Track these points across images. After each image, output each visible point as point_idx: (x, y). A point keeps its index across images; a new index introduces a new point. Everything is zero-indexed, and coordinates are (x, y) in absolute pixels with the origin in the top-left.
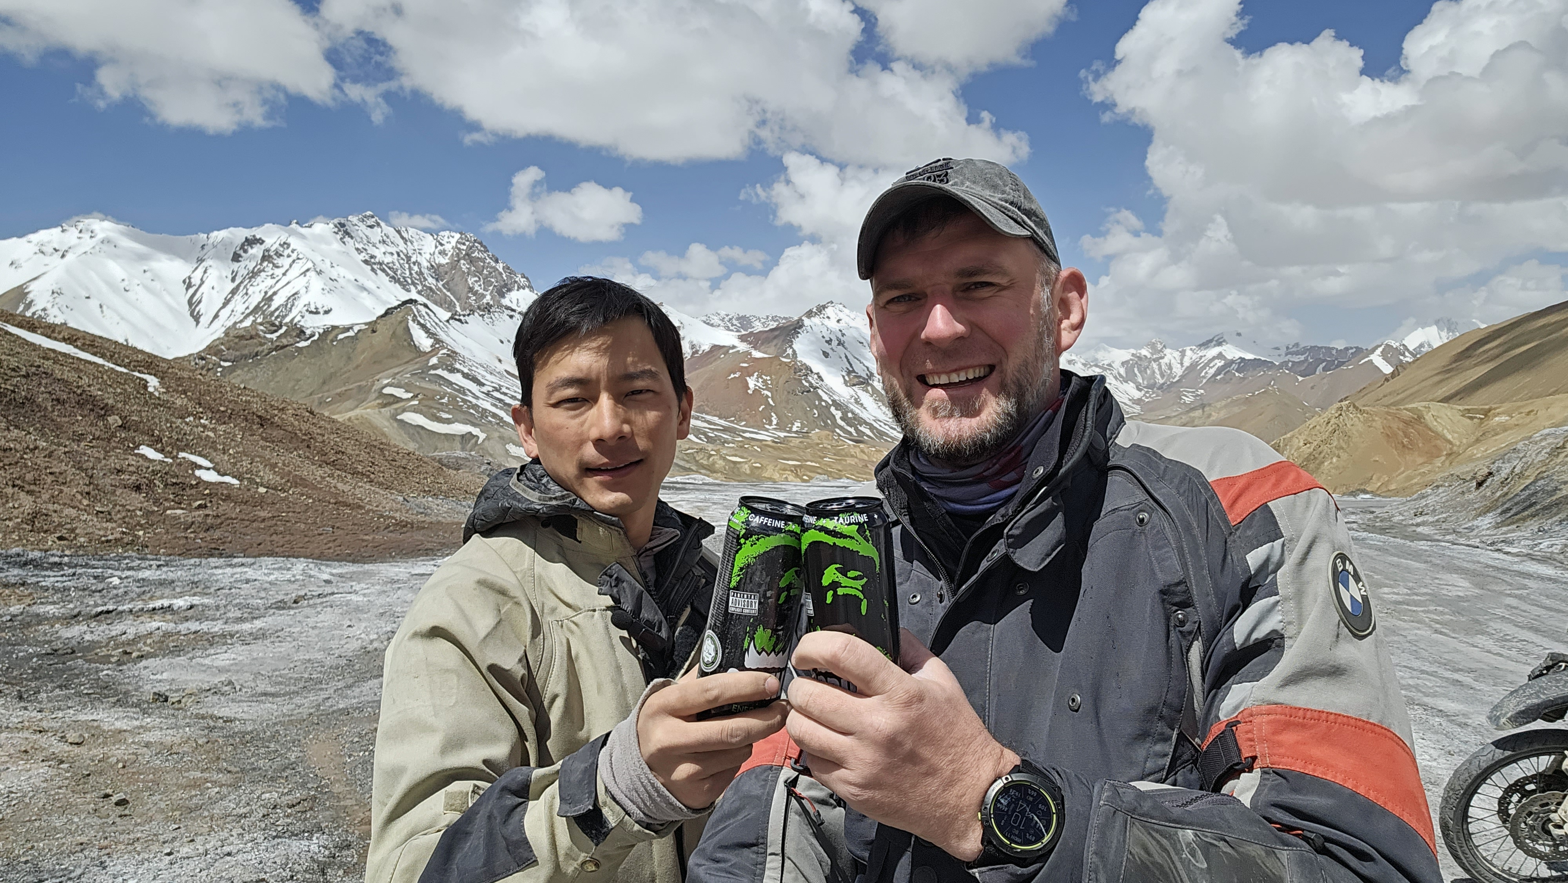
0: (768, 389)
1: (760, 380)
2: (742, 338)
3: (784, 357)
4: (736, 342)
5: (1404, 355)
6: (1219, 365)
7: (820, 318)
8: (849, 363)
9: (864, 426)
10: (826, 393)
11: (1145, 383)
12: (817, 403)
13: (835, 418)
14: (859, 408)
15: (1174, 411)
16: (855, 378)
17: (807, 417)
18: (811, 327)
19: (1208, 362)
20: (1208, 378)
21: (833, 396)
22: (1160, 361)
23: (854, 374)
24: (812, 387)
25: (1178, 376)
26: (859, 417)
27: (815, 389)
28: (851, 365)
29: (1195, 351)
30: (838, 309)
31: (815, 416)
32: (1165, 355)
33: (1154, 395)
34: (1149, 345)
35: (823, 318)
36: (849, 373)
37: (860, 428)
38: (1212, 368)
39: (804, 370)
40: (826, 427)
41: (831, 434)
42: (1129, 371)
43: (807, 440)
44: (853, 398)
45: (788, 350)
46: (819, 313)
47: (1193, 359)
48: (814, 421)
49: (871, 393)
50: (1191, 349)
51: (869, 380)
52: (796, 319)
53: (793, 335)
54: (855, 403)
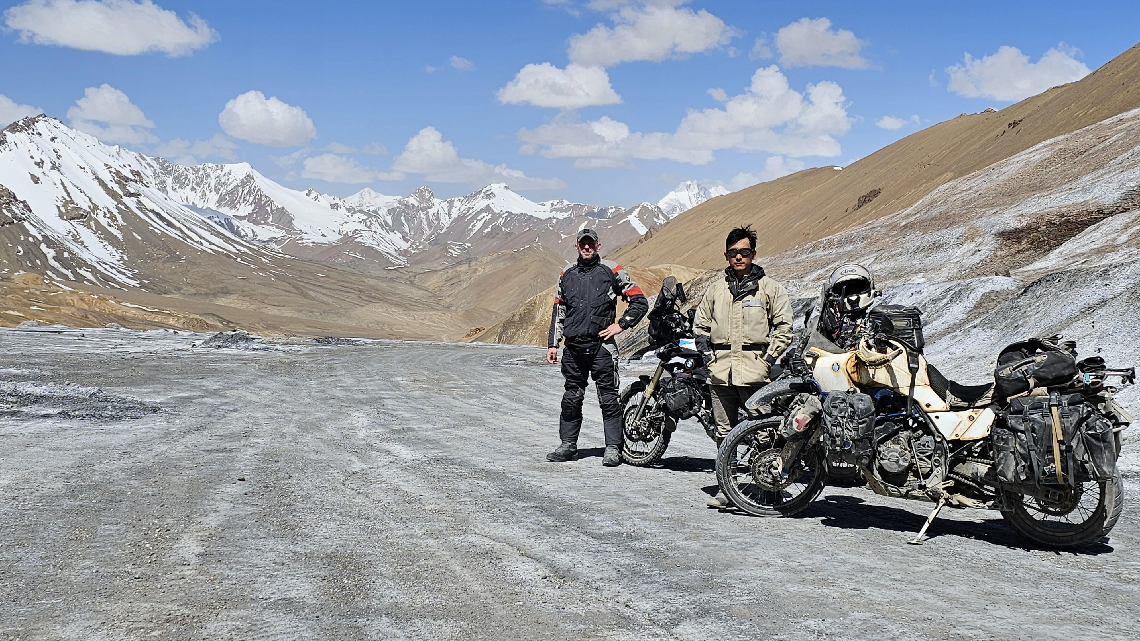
5: (658, 217)
6: (486, 217)
7: (29, 134)
8: (66, 191)
9: (84, 268)
10: (35, 227)
11: (412, 233)
12: (22, 239)
13: (46, 257)
14: (79, 246)
15: (441, 265)
16: (73, 210)
17: (8, 255)
18: (16, 144)
19: (476, 214)
20: (475, 231)
21: (45, 230)
22: (428, 210)
23: (72, 205)
24: (15, 218)
25: (445, 228)
26: (78, 257)
27: (20, 221)
28: (69, 194)
29: (463, 202)
30: (52, 124)
31: (19, 254)
32: (433, 204)
33: (421, 247)
34: (416, 193)
35: (33, 134)
36: (66, 204)
37: (79, 271)
38: (479, 220)
39: (6, 196)
40: (34, 268)
41: (41, 277)
42: (396, 219)
43: (8, 284)
44: (71, 234)
46: (27, 128)
47: (461, 211)
48: (18, 260)
49: (94, 229)
50: (459, 199)
51: (92, 213)
54: (73, 240)
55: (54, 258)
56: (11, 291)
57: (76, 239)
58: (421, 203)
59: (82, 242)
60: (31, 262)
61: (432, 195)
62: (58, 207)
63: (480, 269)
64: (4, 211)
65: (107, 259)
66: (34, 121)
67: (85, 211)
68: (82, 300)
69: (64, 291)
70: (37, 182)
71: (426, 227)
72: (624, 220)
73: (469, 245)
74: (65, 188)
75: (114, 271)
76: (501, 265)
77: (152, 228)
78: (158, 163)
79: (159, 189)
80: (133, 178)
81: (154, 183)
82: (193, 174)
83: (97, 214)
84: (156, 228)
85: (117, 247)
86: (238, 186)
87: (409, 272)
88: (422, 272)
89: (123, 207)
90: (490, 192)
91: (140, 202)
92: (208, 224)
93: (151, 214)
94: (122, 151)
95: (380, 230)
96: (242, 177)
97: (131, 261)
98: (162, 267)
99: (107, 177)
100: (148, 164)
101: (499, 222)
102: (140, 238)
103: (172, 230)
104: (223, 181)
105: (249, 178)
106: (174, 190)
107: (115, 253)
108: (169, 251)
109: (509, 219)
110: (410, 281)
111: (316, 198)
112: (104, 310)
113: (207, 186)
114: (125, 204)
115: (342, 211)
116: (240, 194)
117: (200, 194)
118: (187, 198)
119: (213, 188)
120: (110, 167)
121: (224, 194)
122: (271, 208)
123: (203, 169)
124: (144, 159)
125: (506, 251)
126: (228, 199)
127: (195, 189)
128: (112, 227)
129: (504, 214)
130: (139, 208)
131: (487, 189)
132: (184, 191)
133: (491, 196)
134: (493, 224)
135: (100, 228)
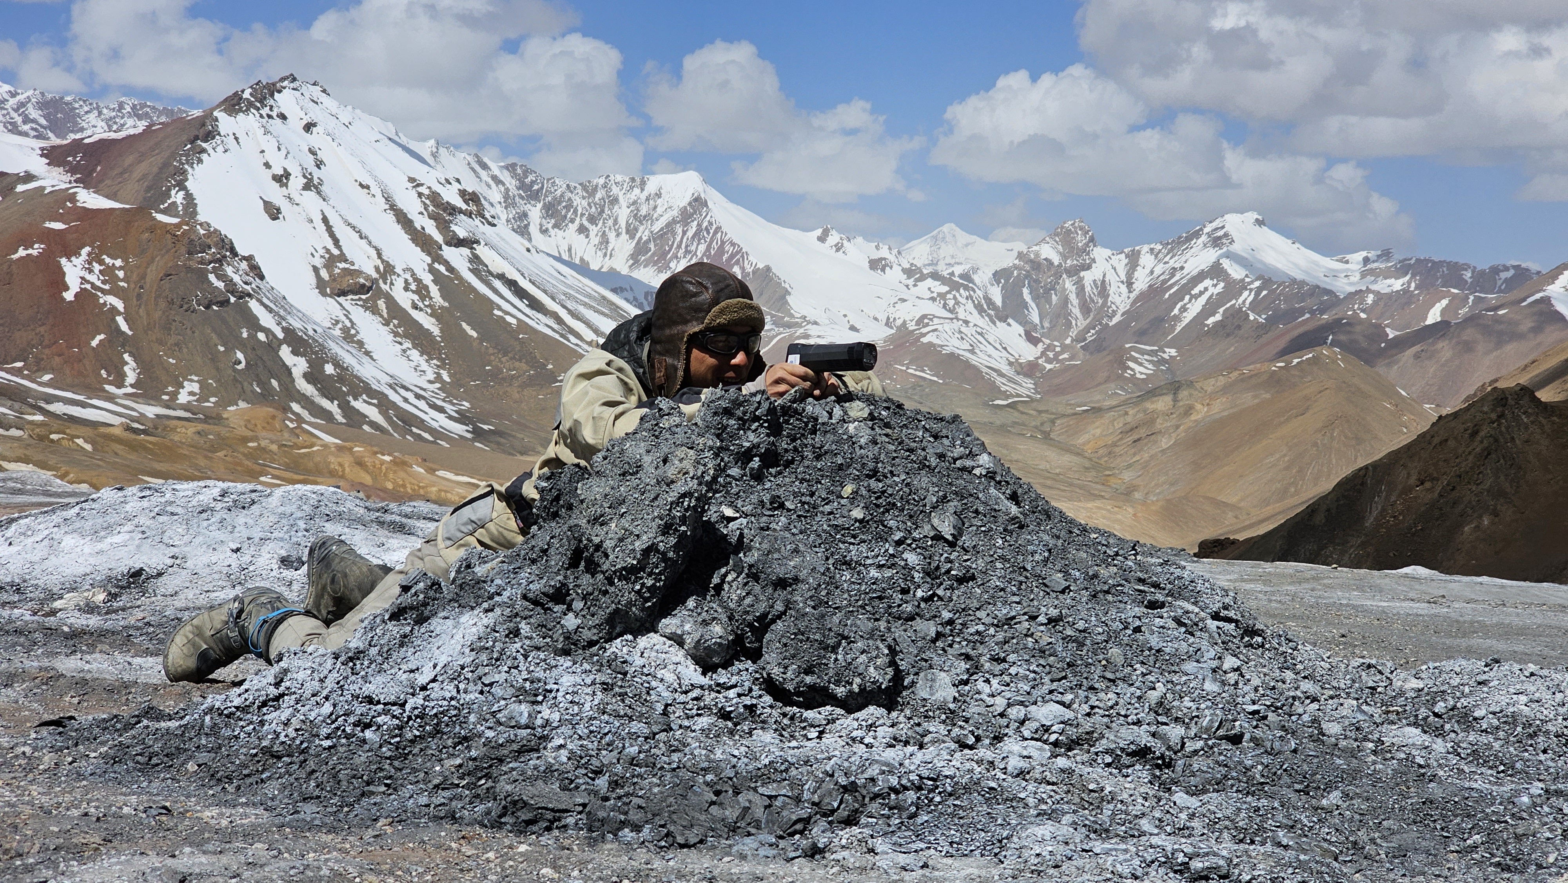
0: (115, 291)
1: (97, 267)
2: (54, 156)
3: (164, 212)
4: (38, 165)
6: (1212, 290)
7: (261, 116)
8: (332, 235)
9: (364, 397)
10: (271, 311)
11: (1047, 324)
12: (245, 335)
13: (290, 373)
14: (354, 351)
15: (1111, 396)
16: (345, 276)
17: (218, 369)
18: (236, 139)
19: (1189, 282)
20: (1186, 321)
21: (288, 317)
22: (1082, 274)
23: (342, 265)
24: (232, 293)
25: (1120, 313)
26: (352, 375)
27: (241, 298)
28: (336, 242)
29: (1160, 256)
30: (307, 95)
31: (239, 367)
32: (1094, 261)
33: (1066, 356)
34: (1057, 235)
35: (269, 116)
36: (331, 261)
37: (353, 403)
38: (1196, 297)
39: (216, 246)
40: (266, 396)
41: (280, 415)
42: (1012, 294)
43: (217, 428)
44: (340, 326)
45: (173, 192)
46: (258, 105)
47: (1155, 274)
48: (235, 380)
49: (386, 316)
50: (1152, 250)
51: (381, 281)
52: (197, 113)
53: (187, 155)
54: (344, 338)
55: (306, 376)
56: (222, 443)
57: (349, 336)
58: (1065, 257)
59: (361, 344)
60: (262, 384)
61: (1092, 239)
62: (316, 269)
63: (1198, 406)
64: (212, 277)
65: (410, 378)
66: (273, 89)
67: (368, 277)
68: (360, 463)
69: (326, 446)
70: (275, 218)
71: (1076, 311)
72: (1538, 296)
73: (1173, 352)
74: (329, 228)
75: (422, 404)
76: (1248, 399)
77: (499, 313)
78: (514, 175)
79: (514, 230)
80: (464, 207)
81: (504, 217)
82: (584, 198)
83: (392, 284)
84: (506, 312)
85: (428, 354)
86: (674, 221)
87: (1040, 412)
88: (1070, 411)
89: (442, 269)
90: (1220, 233)
91: (476, 257)
92: (613, 304)
93: (498, 284)
94: (442, 150)
95: (975, 318)
96: (684, 202)
97: (457, 382)
98: (516, 396)
99: (412, 206)
100: (494, 178)
101: (1240, 300)
102: (474, 334)
103: (540, 316)
104: (643, 212)
105: (698, 203)
106: (544, 231)
107: (424, 366)
108: (533, 362)
109: (1265, 292)
110: (1043, 432)
111: (838, 248)
112: (404, 486)
113: (610, 222)
114: (446, 263)
115: (895, 275)
116: (678, 239)
117: (595, 240)
118: (570, 250)
119: (623, 226)
120: (418, 185)
121: (644, 238)
122: (743, 269)
123: (605, 186)
124: (485, 166)
125: (1258, 366)
126: (653, 249)
127: (587, 230)
128: (421, 310)
129: (1252, 282)
130: (475, 272)
131: (1214, 225)
132: (564, 234)
133: (1224, 241)
134: (1228, 305)
135: (396, 312)
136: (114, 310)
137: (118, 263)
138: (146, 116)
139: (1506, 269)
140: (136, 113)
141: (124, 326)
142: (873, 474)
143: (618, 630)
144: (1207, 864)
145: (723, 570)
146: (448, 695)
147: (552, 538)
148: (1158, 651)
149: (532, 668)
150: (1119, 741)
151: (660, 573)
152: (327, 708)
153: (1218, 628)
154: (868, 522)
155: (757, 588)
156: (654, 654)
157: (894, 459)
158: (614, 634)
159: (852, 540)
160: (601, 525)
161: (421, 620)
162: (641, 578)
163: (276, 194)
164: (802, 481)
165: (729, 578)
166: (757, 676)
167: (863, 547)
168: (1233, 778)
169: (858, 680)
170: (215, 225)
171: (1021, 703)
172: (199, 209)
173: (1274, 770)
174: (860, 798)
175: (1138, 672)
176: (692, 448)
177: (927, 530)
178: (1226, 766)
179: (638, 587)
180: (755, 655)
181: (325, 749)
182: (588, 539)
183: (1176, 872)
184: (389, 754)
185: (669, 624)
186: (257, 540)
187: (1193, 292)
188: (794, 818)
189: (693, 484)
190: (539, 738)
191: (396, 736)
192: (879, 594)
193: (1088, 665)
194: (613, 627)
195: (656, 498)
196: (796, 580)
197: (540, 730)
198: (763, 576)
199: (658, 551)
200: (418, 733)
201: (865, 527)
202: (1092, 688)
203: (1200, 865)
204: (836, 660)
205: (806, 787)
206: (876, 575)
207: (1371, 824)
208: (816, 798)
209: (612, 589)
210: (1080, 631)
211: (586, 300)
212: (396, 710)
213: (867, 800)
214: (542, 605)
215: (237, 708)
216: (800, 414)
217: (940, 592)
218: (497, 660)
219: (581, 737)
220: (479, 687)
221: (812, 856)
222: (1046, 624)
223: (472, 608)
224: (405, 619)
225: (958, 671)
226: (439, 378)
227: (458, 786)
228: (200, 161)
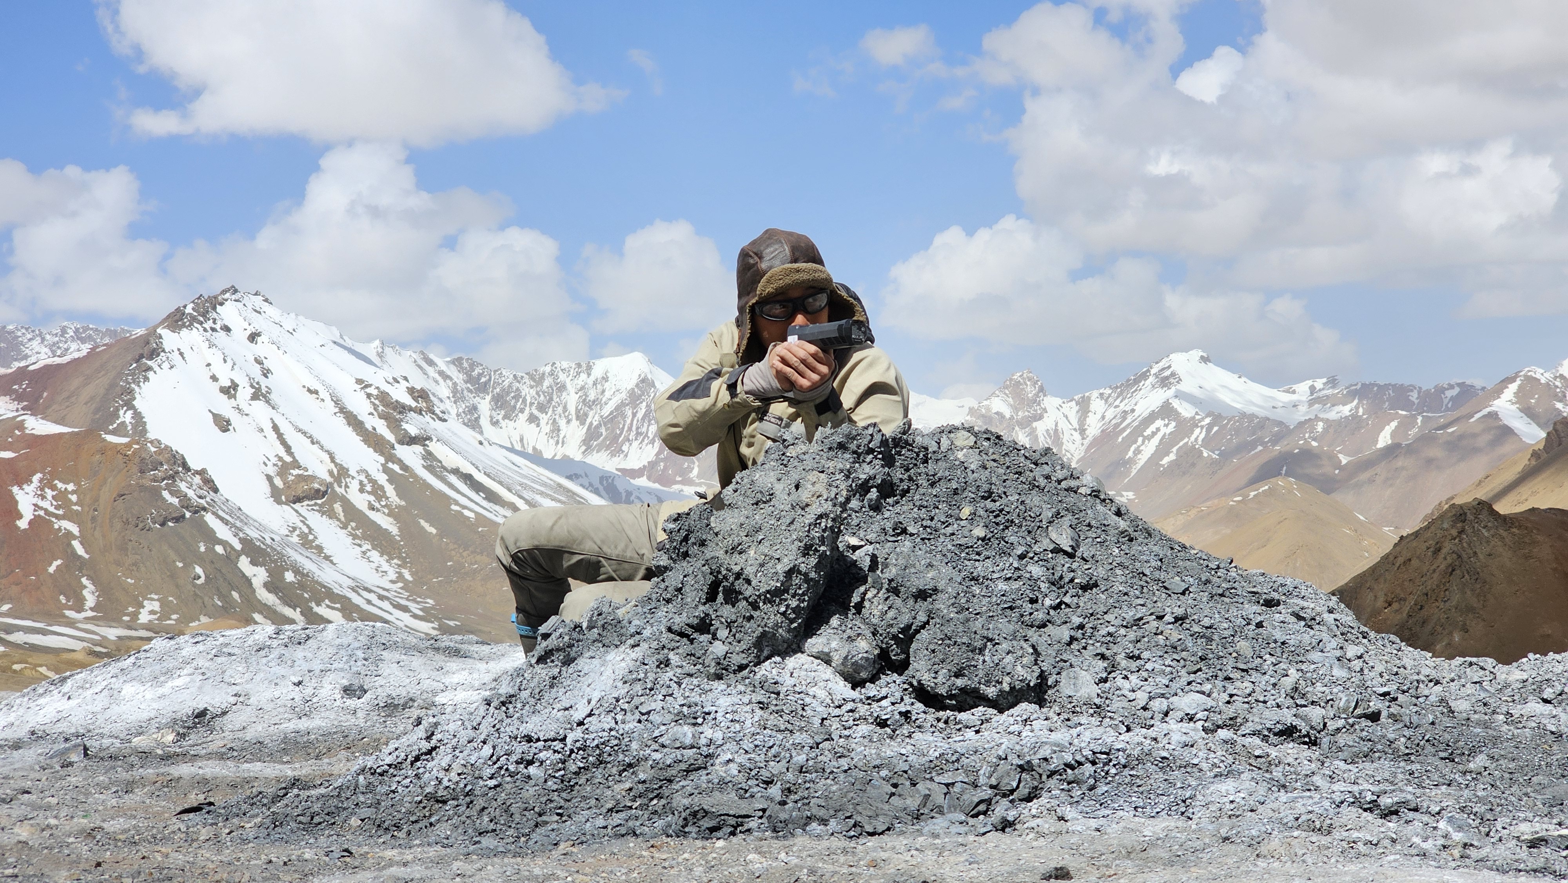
0: (69, 516)
1: (49, 493)
3: (114, 432)
6: (1164, 430)
7: (205, 330)
8: (284, 443)
9: (327, 602)
10: (226, 523)
12: (202, 549)
13: (251, 584)
14: (313, 557)
16: (299, 482)
17: (177, 586)
18: (181, 354)
19: (1140, 424)
20: (1141, 463)
21: (245, 528)
22: (1035, 424)
23: (296, 472)
24: (187, 508)
26: (313, 581)
27: (196, 512)
28: (288, 449)
29: (1111, 400)
30: (250, 306)
31: (199, 582)
32: (1045, 410)
34: (1006, 387)
35: (213, 330)
36: (284, 469)
37: (316, 609)
38: (1149, 438)
39: (168, 462)
40: (229, 609)
44: (297, 532)
45: (121, 412)
46: (201, 319)
47: (1107, 419)
48: (196, 595)
49: (343, 519)
50: (1102, 394)
51: (335, 485)
52: (140, 332)
53: (133, 375)
54: (302, 545)
55: (266, 585)
57: (308, 542)
58: (1016, 409)
59: (320, 549)
60: (222, 597)
61: (1041, 389)
62: (269, 478)
64: (166, 494)
65: (371, 579)
66: (215, 302)
67: (322, 482)
70: (225, 430)
72: (1485, 412)
73: (1130, 495)
74: (280, 436)
75: (386, 605)
77: (456, 508)
78: (461, 369)
79: (464, 424)
80: (414, 404)
81: (454, 412)
82: (532, 387)
83: (347, 486)
84: (465, 507)
85: (389, 554)
86: (623, 405)
89: (396, 468)
90: (1167, 373)
91: (429, 453)
92: (569, 491)
93: (453, 479)
94: (388, 350)
96: (631, 384)
97: (419, 580)
99: (361, 407)
100: (441, 373)
101: (1193, 438)
102: (433, 531)
103: (497, 508)
104: (592, 396)
105: (647, 383)
106: (495, 423)
107: (385, 566)
109: (1216, 429)
113: (560, 410)
114: (400, 462)
116: (629, 421)
117: (547, 429)
118: (522, 440)
119: (573, 412)
120: (367, 386)
121: (595, 423)
123: (552, 374)
124: (431, 363)
125: (1216, 501)
126: (604, 433)
127: (537, 418)
128: (378, 510)
129: (1203, 419)
130: (429, 468)
131: (1161, 365)
132: (515, 425)
133: (1172, 380)
134: (1181, 444)
135: (352, 514)
136: (69, 535)
137: (71, 487)
138: (90, 338)
139: (1451, 387)
140: (79, 337)
141: (80, 550)
142: (989, 495)
143: (766, 653)
144: (1395, 799)
145: (862, 589)
146: (607, 727)
147: (685, 576)
148: (1283, 643)
149: (687, 694)
150: (1265, 721)
151: (803, 594)
152: (487, 750)
153: (1336, 620)
154: (989, 539)
155: (898, 602)
156: (803, 673)
157: (1004, 481)
158: (762, 658)
159: (977, 557)
160: (740, 553)
161: (568, 661)
162: (786, 600)
163: (225, 407)
164: (920, 507)
165: (869, 595)
166: (906, 686)
167: (988, 563)
168: (1379, 751)
169: (1007, 679)
170: (166, 441)
171: (1163, 696)
172: (148, 427)
173: (1417, 742)
174: (1037, 777)
175: (1268, 662)
176: (823, 472)
177: (1046, 544)
178: (1370, 740)
179: (783, 609)
180: (901, 667)
181: (490, 788)
182: (727, 569)
183: (1365, 810)
184: (555, 787)
185: (815, 644)
186: (317, 672)
187: (1145, 434)
188: (976, 800)
189: (828, 507)
190: (706, 757)
191: (560, 770)
192: (1009, 604)
193: (1219, 658)
194: (761, 650)
195: (792, 523)
196: (935, 590)
197: (705, 749)
198: (903, 589)
199: (799, 572)
200: (582, 765)
201: (987, 544)
202: (1228, 678)
203: (1389, 801)
204: (984, 661)
205: (981, 772)
206: (1004, 587)
207: (1521, 780)
208: (993, 781)
209: (756, 614)
210: (1207, 628)
211: (542, 489)
212: (558, 745)
213: (1044, 777)
214: (687, 636)
215: (390, 766)
216: (911, 445)
217: (1067, 599)
218: (651, 689)
219: (746, 752)
220: (637, 716)
221: (1003, 830)
222: (1173, 623)
223: (617, 646)
224: (553, 661)
225: (1097, 670)
226: (400, 577)
227: (631, 808)
228: (146, 379)
